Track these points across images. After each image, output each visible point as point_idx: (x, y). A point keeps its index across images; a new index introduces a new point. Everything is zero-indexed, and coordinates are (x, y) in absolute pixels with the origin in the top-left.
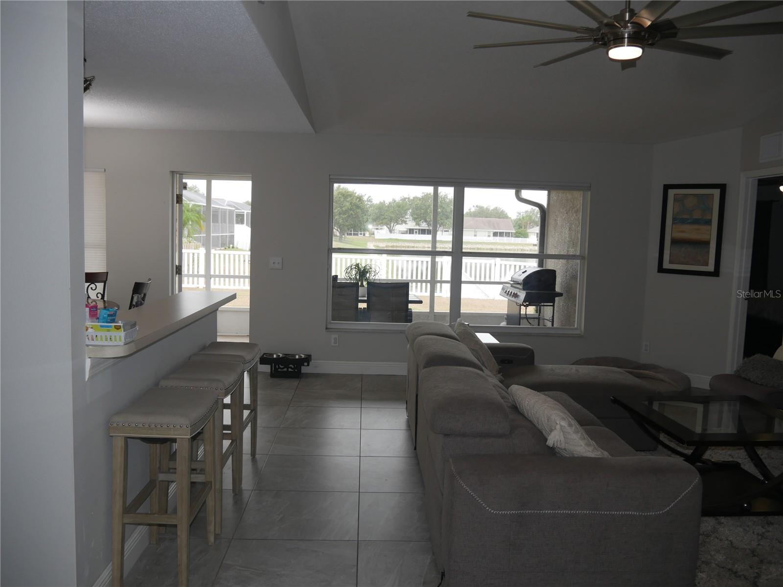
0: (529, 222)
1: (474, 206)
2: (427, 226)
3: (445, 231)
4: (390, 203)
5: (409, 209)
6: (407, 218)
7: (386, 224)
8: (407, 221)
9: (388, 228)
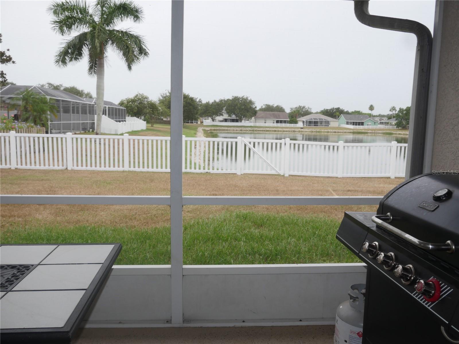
0: (297, 114)
1: (264, 105)
2: (235, 117)
3: (247, 120)
4: (212, 103)
5: (225, 107)
6: (223, 112)
7: (210, 116)
8: (223, 114)
9: (211, 118)
